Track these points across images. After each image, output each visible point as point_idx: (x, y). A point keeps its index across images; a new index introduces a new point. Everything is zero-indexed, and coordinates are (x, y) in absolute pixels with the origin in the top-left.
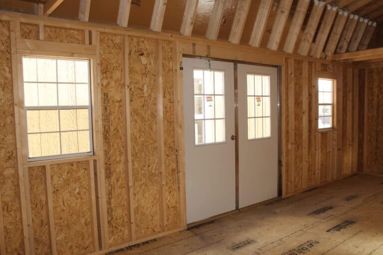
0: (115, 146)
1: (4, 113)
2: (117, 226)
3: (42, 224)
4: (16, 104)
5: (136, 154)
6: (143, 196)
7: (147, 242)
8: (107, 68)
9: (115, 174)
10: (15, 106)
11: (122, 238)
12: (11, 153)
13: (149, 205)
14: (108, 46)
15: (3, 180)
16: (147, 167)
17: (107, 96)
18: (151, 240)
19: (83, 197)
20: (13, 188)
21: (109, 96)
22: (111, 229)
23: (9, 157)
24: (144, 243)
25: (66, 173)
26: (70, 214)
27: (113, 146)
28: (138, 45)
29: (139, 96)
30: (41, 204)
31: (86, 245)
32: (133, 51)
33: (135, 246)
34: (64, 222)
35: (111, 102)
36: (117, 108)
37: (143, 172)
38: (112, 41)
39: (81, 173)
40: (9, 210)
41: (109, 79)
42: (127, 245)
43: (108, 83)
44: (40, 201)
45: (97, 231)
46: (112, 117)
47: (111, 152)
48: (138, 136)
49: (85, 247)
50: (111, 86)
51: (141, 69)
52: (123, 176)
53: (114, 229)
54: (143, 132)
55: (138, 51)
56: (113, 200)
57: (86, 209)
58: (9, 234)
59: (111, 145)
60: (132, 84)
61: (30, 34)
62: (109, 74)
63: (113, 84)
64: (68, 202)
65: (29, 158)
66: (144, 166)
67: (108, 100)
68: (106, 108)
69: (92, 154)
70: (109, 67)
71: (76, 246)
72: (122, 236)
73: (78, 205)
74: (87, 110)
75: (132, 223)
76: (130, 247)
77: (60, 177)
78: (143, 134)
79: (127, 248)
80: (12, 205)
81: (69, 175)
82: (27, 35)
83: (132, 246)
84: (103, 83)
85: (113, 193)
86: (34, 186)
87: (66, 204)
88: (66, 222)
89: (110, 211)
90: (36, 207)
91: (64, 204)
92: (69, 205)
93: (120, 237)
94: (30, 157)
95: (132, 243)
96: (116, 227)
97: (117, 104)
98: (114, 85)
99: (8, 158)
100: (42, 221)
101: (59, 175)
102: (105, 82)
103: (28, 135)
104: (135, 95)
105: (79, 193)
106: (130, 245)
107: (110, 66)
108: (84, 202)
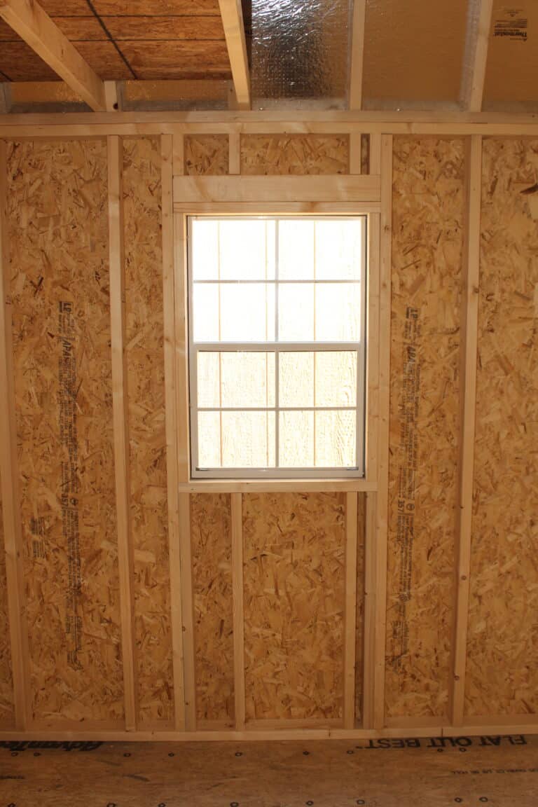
0: (432, 458)
1: (148, 357)
2: (418, 675)
3: (221, 630)
4: (167, 340)
5: (495, 486)
6: (507, 605)
7: (496, 741)
8: (419, 237)
9: (423, 533)
10: (165, 342)
11: (427, 707)
12: (159, 454)
13: (522, 635)
14: (424, 174)
15: (140, 514)
16: (526, 525)
17: (416, 317)
18: (510, 738)
19: (328, 583)
20: (161, 535)
21: (422, 317)
22: (397, 679)
23: (156, 461)
24: (484, 741)
25: (289, 517)
26: (291, 619)
27: (424, 456)
28: (522, 160)
29: (516, 315)
30: (221, 583)
31: (327, 704)
32: (503, 182)
33: (455, 741)
34: (274, 635)
35: (425, 333)
36: (442, 351)
37: (511, 538)
38: (436, 156)
39: (328, 520)
40: (151, 582)
41: (422, 270)
42: (435, 732)
43: (422, 280)
44: (221, 575)
45: (353, 679)
46: (426, 377)
47: (416, 474)
48: (503, 436)
49: (323, 707)
50: (428, 288)
51: (529, 235)
52: (447, 542)
53: (408, 679)
54: (524, 424)
55: (520, 180)
56: (410, 604)
57: (333, 613)
58: (148, 636)
59: (419, 453)
60: (495, 279)
61: (214, 161)
62: (423, 253)
63: (432, 281)
64: (289, 589)
65: (198, 469)
66: (518, 522)
67: (417, 330)
68: (409, 349)
69: (360, 473)
70: (424, 234)
71: (300, 701)
72: (429, 703)
73: (315, 599)
74: (355, 354)
75: (456, 678)
76: (442, 739)
77: (270, 524)
78: (521, 428)
79: (432, 740)
80: (156, 573)
81: (296, 521)
82: (206, 162)
83: (451, 739)
84: (404, 279)
85: (414, 586)
86: (207, 537)
87: (281, 593)
88: (279, 637)
89: (398, 633)
90: (210, 587)
91: (277, 592)
92: (292, 595)
93: (423, 705)
94: (200, 466)
95: (451, 732)
96: (413, 677)
97: (445, 340)
98: (436, 285)
99: (152, 464)
100: (223, 621)
101: (271, 520)
102: (410, 277)
103: (199, 413)
104: (501, 311)
105: (318, 572)
106: (446, 734)
107: (428, 229)
108: (331, 596)
